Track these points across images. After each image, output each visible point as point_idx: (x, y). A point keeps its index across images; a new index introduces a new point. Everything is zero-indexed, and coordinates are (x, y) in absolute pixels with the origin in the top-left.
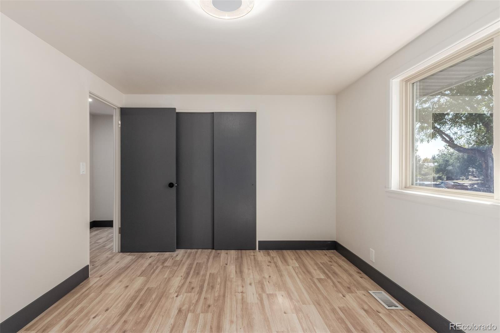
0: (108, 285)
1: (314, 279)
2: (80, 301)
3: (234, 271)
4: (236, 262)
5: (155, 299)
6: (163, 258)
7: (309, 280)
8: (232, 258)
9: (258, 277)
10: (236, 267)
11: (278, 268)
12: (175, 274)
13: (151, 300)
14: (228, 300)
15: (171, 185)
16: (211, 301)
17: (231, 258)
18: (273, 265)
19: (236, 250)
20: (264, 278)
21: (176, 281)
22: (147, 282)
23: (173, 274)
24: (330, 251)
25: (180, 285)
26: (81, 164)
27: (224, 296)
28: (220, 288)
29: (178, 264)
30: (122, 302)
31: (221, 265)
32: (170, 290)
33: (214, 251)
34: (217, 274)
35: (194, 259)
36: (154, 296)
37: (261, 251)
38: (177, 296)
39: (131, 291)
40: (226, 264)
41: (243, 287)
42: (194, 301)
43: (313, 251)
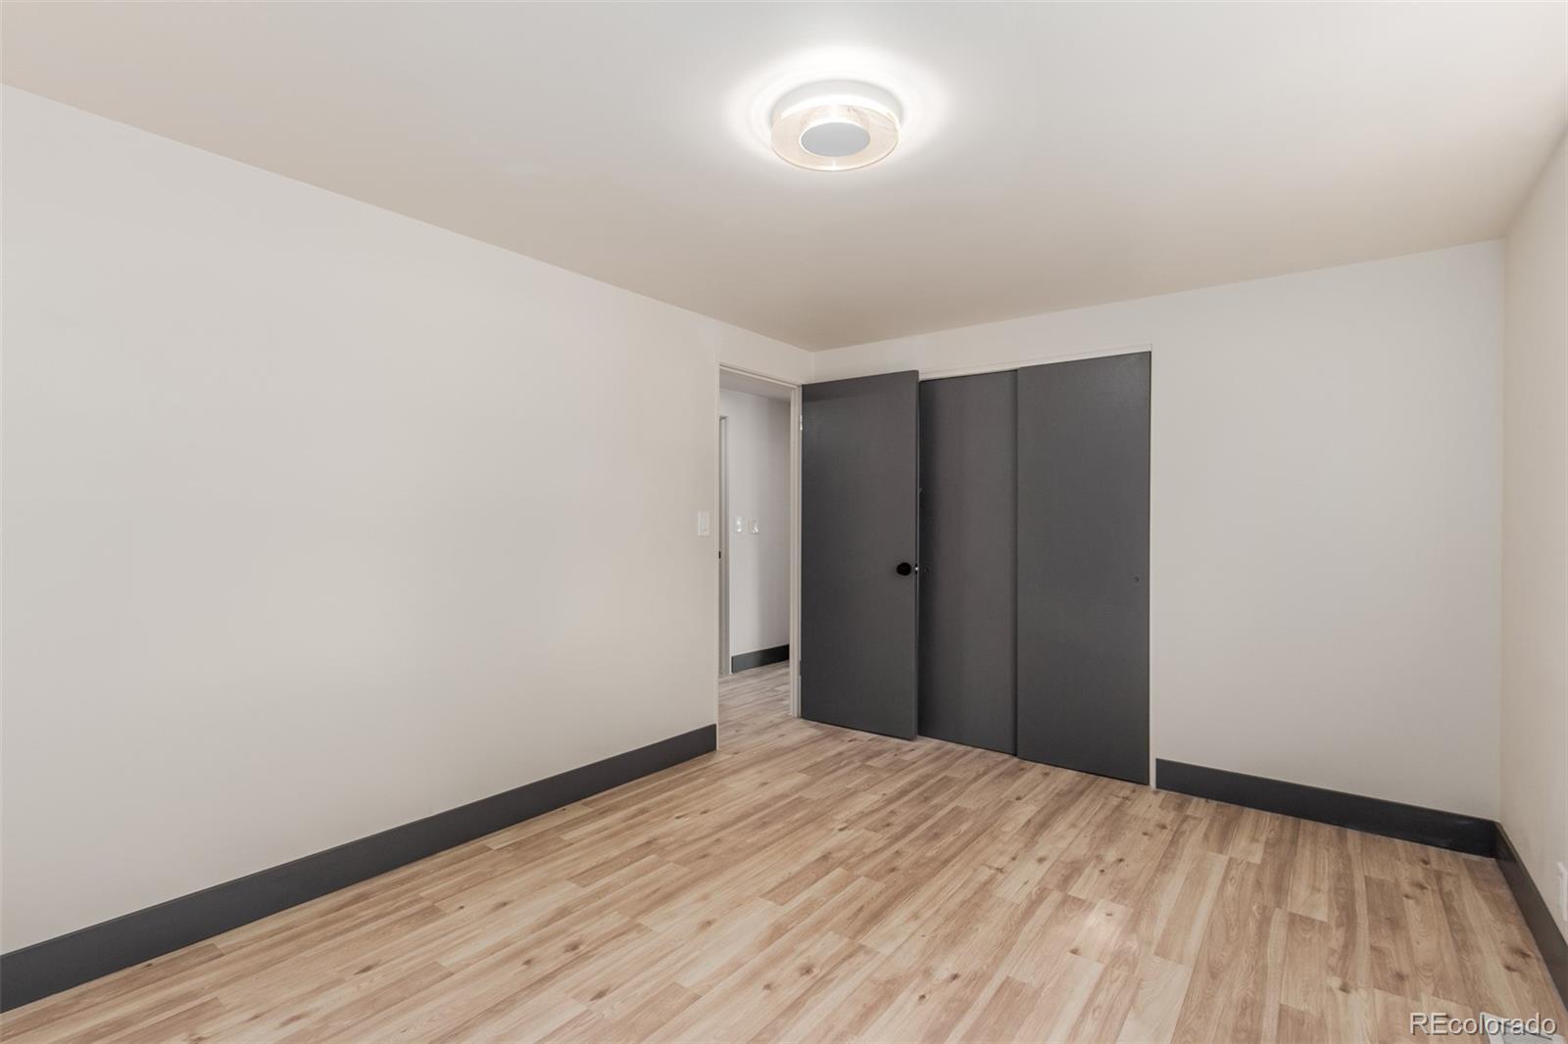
0: (735, 772)
1: (1277, 910)
2: (677, 784)
3: (1023, 820)
4: (1052, 799)
5: (797, 820)
6: (875, 749)
7: (1255, 908)
8: (1050, 789)
9: (1080, 850)
10: (1039, 812)
11: (1173, 850)
12: (872, 786)
13: (788, 820)
14: (948, 873)
15: (904, 569)
16: (903, 863)
17: (1047, 787)
18: (1165, 836)
19: (1081, 773)
20: (1099, 858)
21: (867, 800)
22: (807, 785)
23: (869, 786)
24: (1464, 855)
25: (866, 811)
26: (699, 515)
27: (946, 862)
28: (952, 843)
29: (897, 768)
30: (736, 807)
31: (1003, 796)
32: (837, 813)
33: (1016, 760)
34: (974, 812)
35: (946, 767)
36: (797, 816)
37: (1163, 793)
38: (841, 830)
39: (765, 795)
40: (1018, 799)
41: (1014, 859)
42: (867, 851)
43: (1378, 837)
